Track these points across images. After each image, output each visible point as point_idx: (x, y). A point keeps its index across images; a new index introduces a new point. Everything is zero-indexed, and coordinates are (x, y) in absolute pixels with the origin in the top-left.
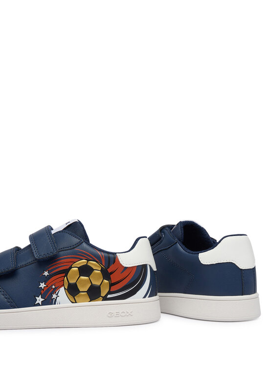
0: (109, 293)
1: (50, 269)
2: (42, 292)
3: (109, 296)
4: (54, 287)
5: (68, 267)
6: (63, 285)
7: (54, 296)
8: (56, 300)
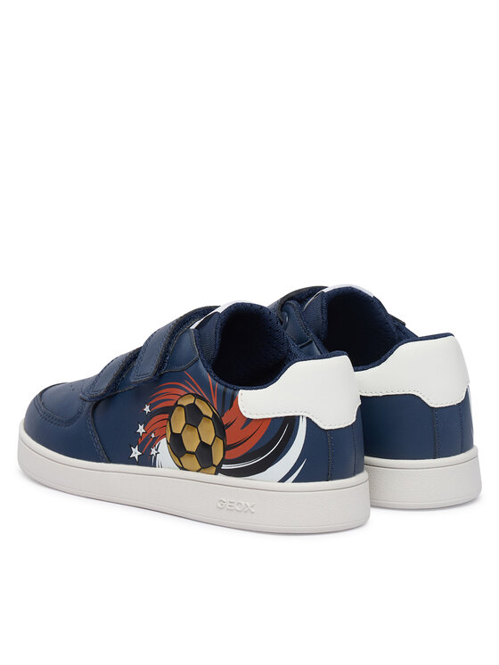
0: (224, 461)
1: (152, 402)
2: (140, 441)
3: (224, 467)
4: (153, 436)
5: (172, 404)
6: (165, 435)
7: (153, 452)
8: (155, 458)
